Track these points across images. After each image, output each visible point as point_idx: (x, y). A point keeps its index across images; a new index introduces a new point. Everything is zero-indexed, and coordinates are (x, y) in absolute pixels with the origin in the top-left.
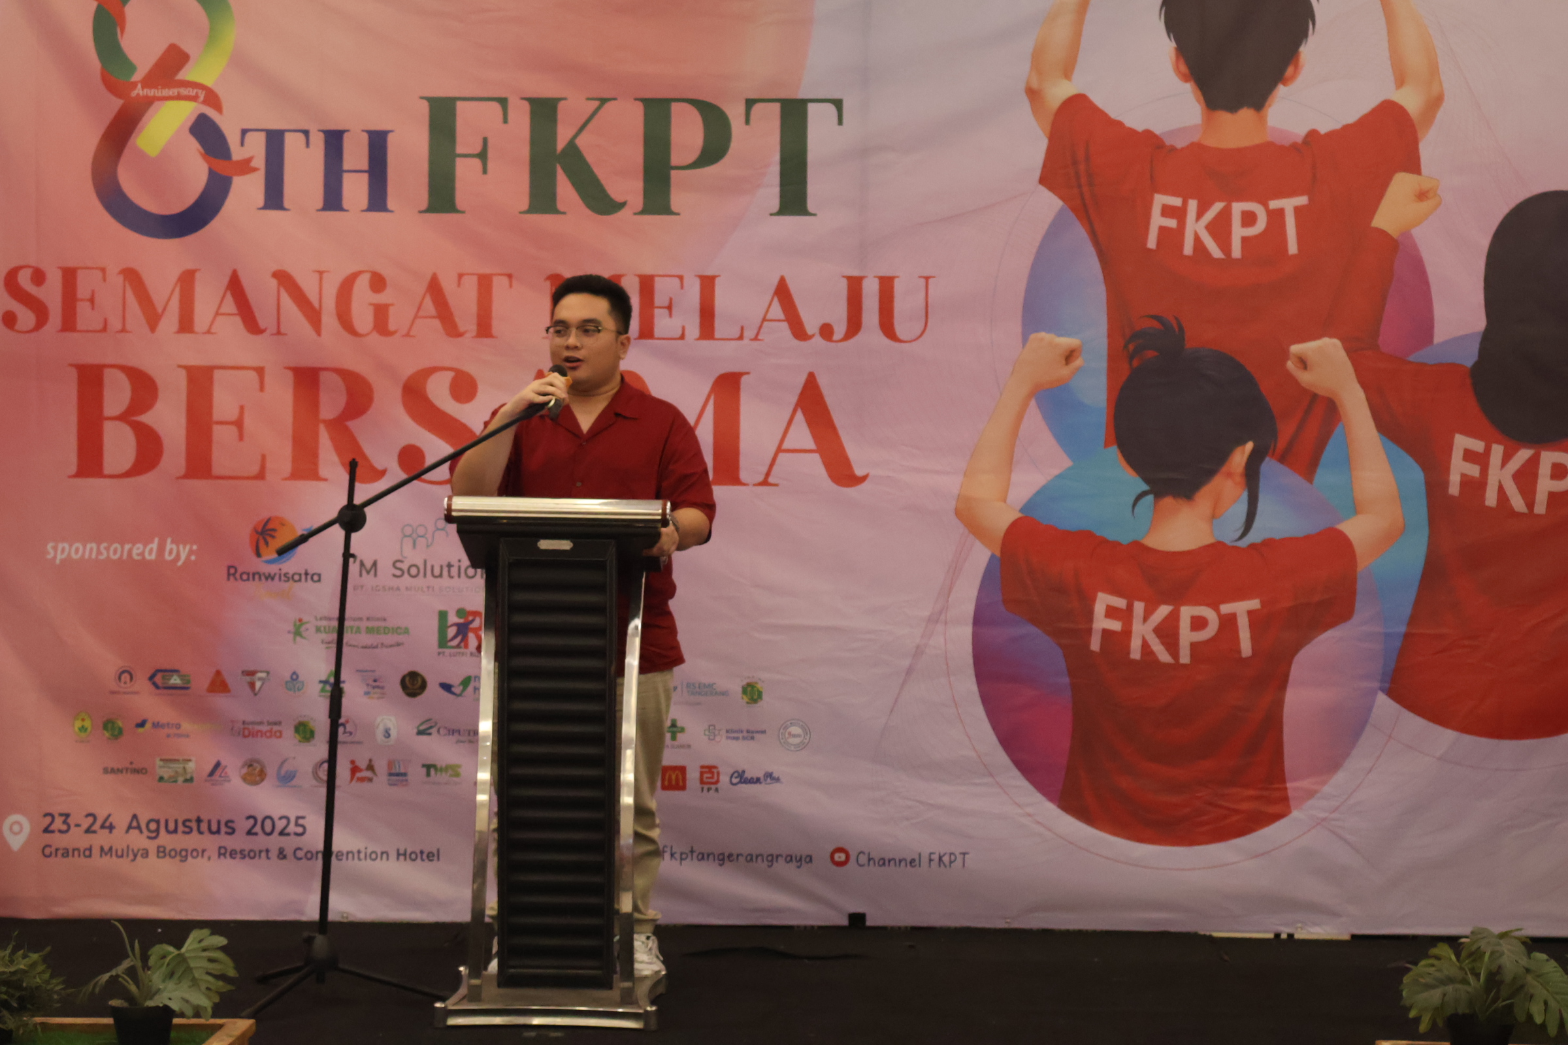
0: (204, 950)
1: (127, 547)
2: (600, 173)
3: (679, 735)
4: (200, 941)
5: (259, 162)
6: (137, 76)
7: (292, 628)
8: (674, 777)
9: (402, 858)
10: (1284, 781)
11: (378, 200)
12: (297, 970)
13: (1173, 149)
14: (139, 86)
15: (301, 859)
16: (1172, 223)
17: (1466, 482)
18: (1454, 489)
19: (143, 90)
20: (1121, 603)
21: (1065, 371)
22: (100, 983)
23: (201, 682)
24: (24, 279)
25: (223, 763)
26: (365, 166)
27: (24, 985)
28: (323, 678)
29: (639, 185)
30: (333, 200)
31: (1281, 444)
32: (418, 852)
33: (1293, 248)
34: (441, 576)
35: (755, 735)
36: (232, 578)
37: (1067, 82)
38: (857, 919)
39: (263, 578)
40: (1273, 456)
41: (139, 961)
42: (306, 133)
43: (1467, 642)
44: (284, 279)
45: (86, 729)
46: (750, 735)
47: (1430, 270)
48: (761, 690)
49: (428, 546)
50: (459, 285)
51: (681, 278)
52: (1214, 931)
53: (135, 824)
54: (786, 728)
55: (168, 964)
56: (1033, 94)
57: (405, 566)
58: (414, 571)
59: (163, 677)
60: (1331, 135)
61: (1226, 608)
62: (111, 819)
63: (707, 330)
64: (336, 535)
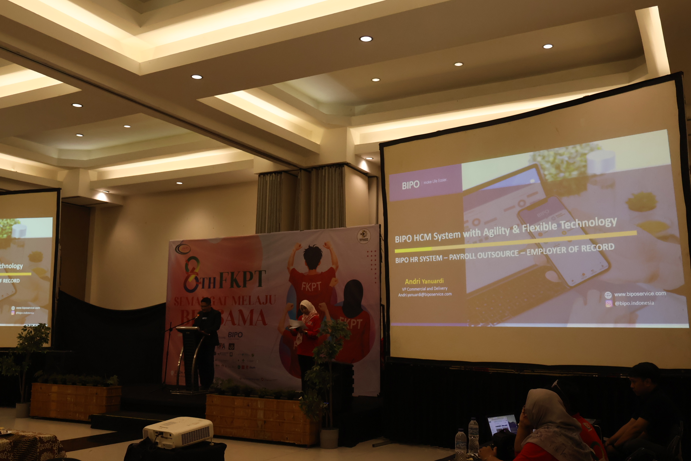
2: (238, 282)
3: (244, 361)
5: (202, 282)
8: (243, 367)
11: (214, 287)
13: (305, 275)
16: (305, 286)
19: (190, 273)
21: (291, 308)
24: (177, 299)
26: (213, 282)
29: (243, 284)
30: (209, 287)
33: (319, 289)
35: (253, 361)
37: (292, 267)
42: (207, 278)
48: (254, 355)
50: (223, 298)
51: (247, 296)
54: (256, 360)
56: (288, 268)
60: (324, 272)
63: (250, 304)
64: (169, 331)
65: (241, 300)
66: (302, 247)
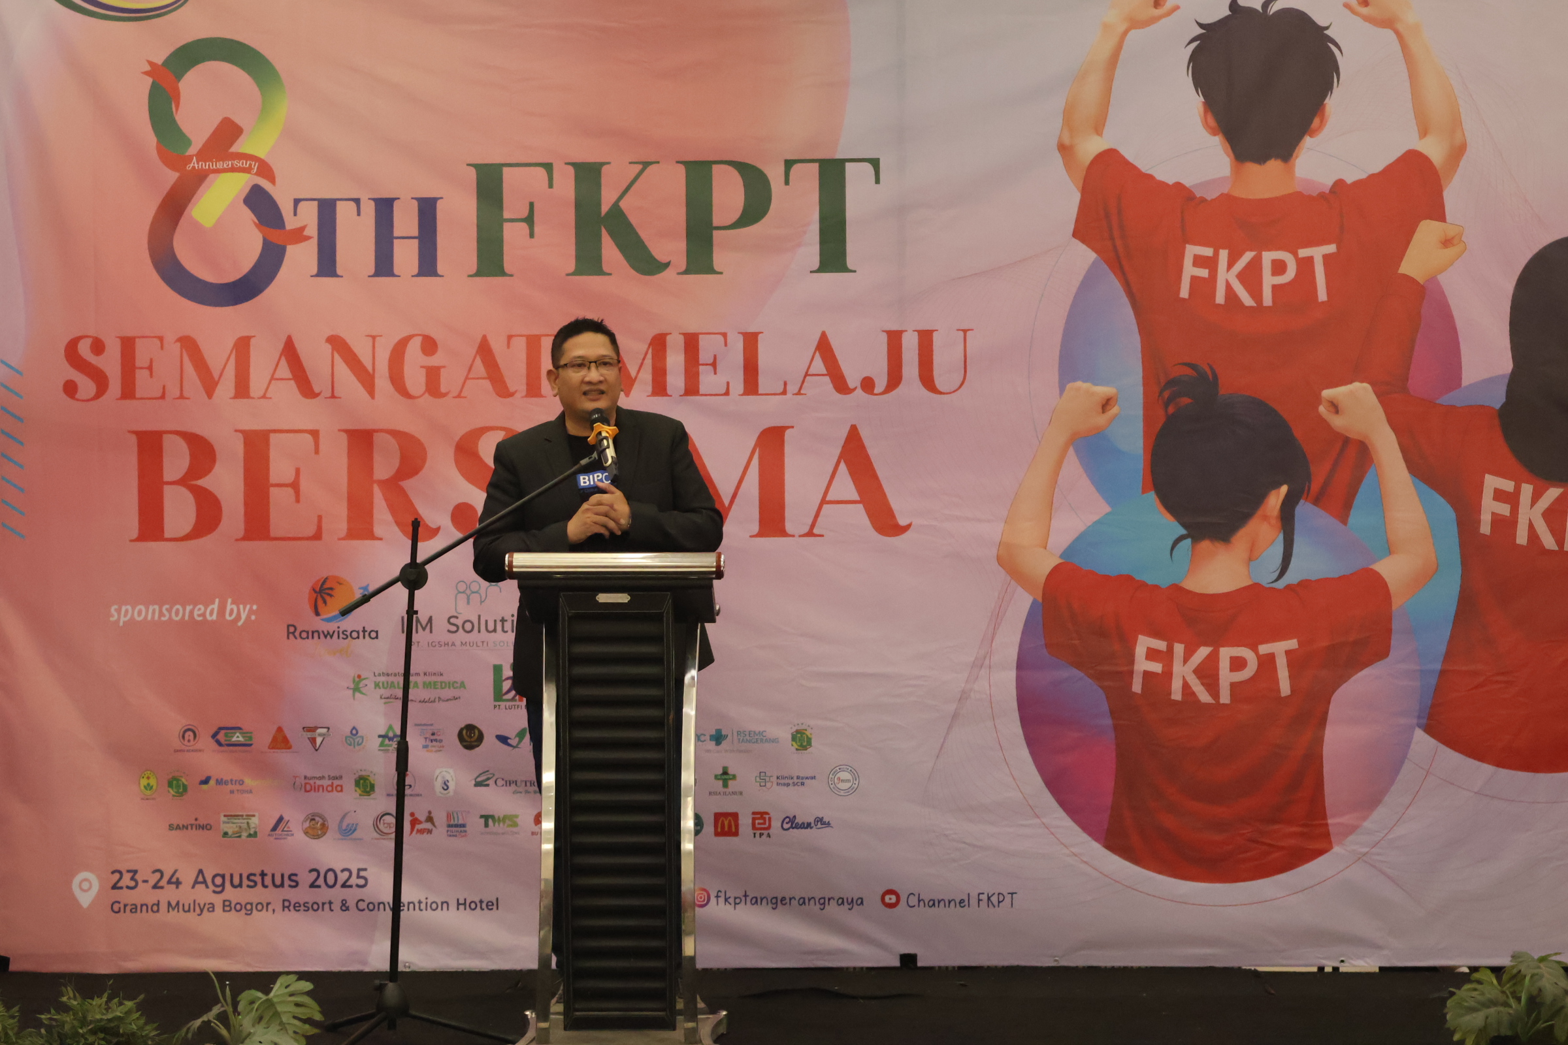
0: (292, 995)
1: (189, 608)
2: (643, 234)
3: (730, 782)
4: (286, 987)
5: (312, 230)
6: (193, 150)
7: (352, 686)
8: (726, 823)
9: (461, 907)
10: (1324, 817)
11: (428, 266)
12: (371, 1016)
13: (1203, 200)
14: (195, 158)
15: (363, 910)
16: (1204, 273)
17: (1497, 520)
18: (1485, 528)
19: (198, 164)
20: (1161, 645)
21: (1102, 420)
22: (192, 1028)
23: (263, 739)
24: (84, 349)
25: (286, 818)
26: (416, 233)
27: (121, 1031)
28: (383, 733)
29: (682, 245)
30: (384, 266)
31: (1315, 486)
32: (477, 900)
33: (1322, 295)
34: (495, 630)
35: (804, 781)
36: (291, 636)
37: (1099, 137)
38: (908, 960)
39: (322, 636)
40: (1306, 499)
41: (230, 1006)
42: (357, 201)
43: (1499, 678)
44: (338, 344)
45: (152, 786)
46: (800, 781)
47: (1456, 313)
48: (809, 736)
49: (481, 602)
50: (508, 346)
51: (725, 335)
52: (1258, 966)
53: (200, 879)
54: (836, 773)
55: (257, 1010)
56: (1065, 149)
57: (459, 622)
58: (469, 627)
59: (226, 735)
60: (1356, 182)
61: (1264, 649)
62: (177, 875)
63: (751, 385)
64: (400, 592)
65: (675, 361)
66: (1177, 8)
